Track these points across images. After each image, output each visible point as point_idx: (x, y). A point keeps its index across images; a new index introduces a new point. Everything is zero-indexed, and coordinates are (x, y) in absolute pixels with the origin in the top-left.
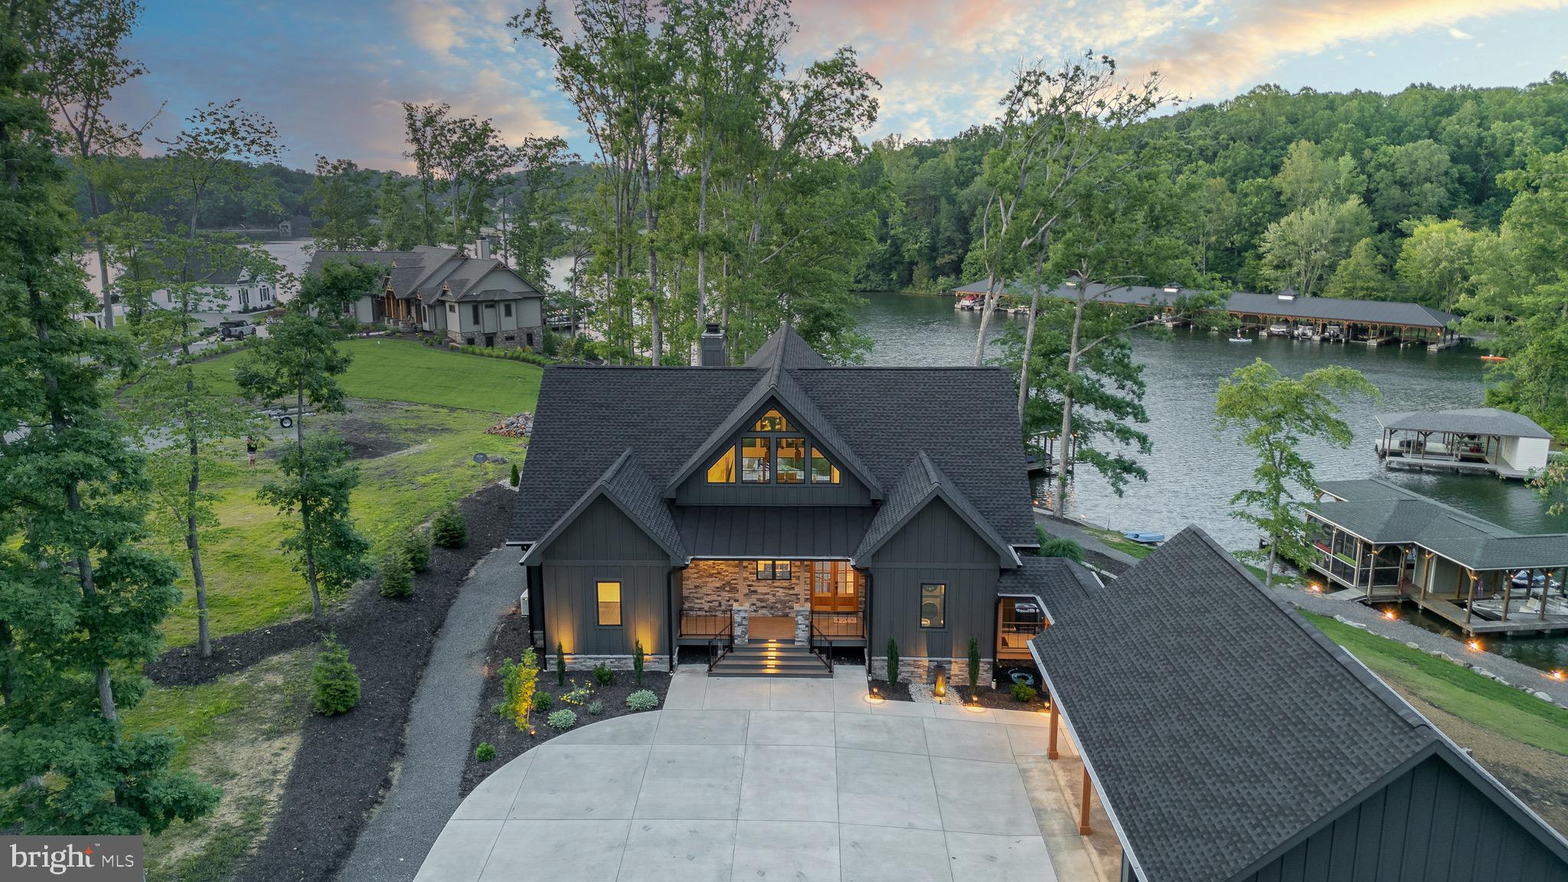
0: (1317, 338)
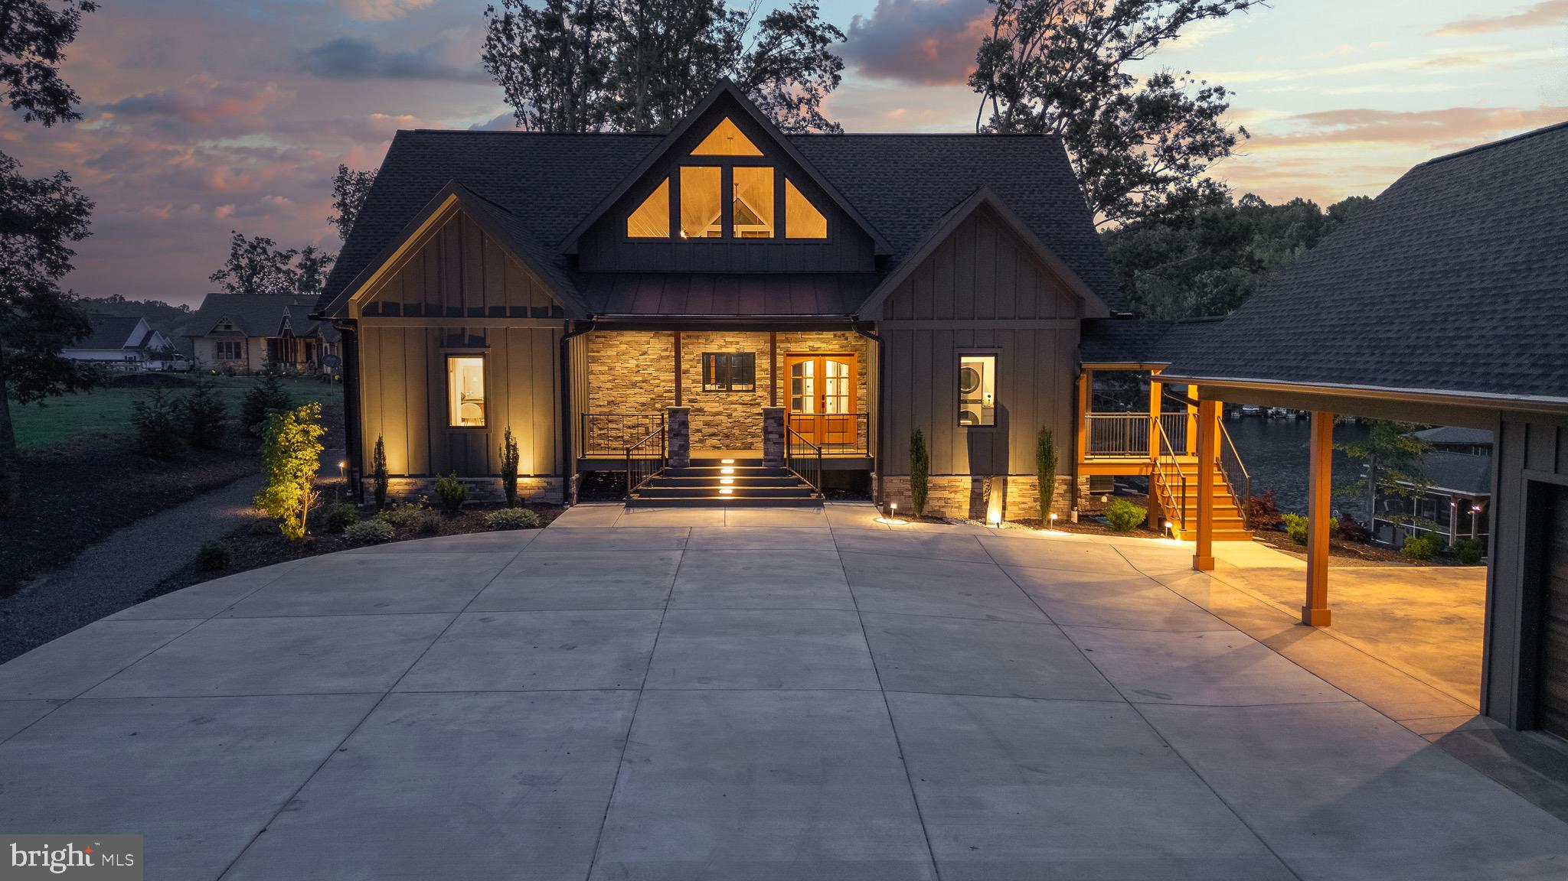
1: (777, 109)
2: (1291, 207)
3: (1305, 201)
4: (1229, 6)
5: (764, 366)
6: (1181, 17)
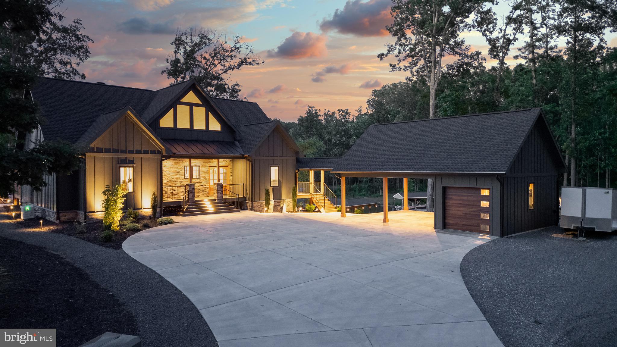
4: (254, 63)
5: (203, 170)
6: (241, 64)
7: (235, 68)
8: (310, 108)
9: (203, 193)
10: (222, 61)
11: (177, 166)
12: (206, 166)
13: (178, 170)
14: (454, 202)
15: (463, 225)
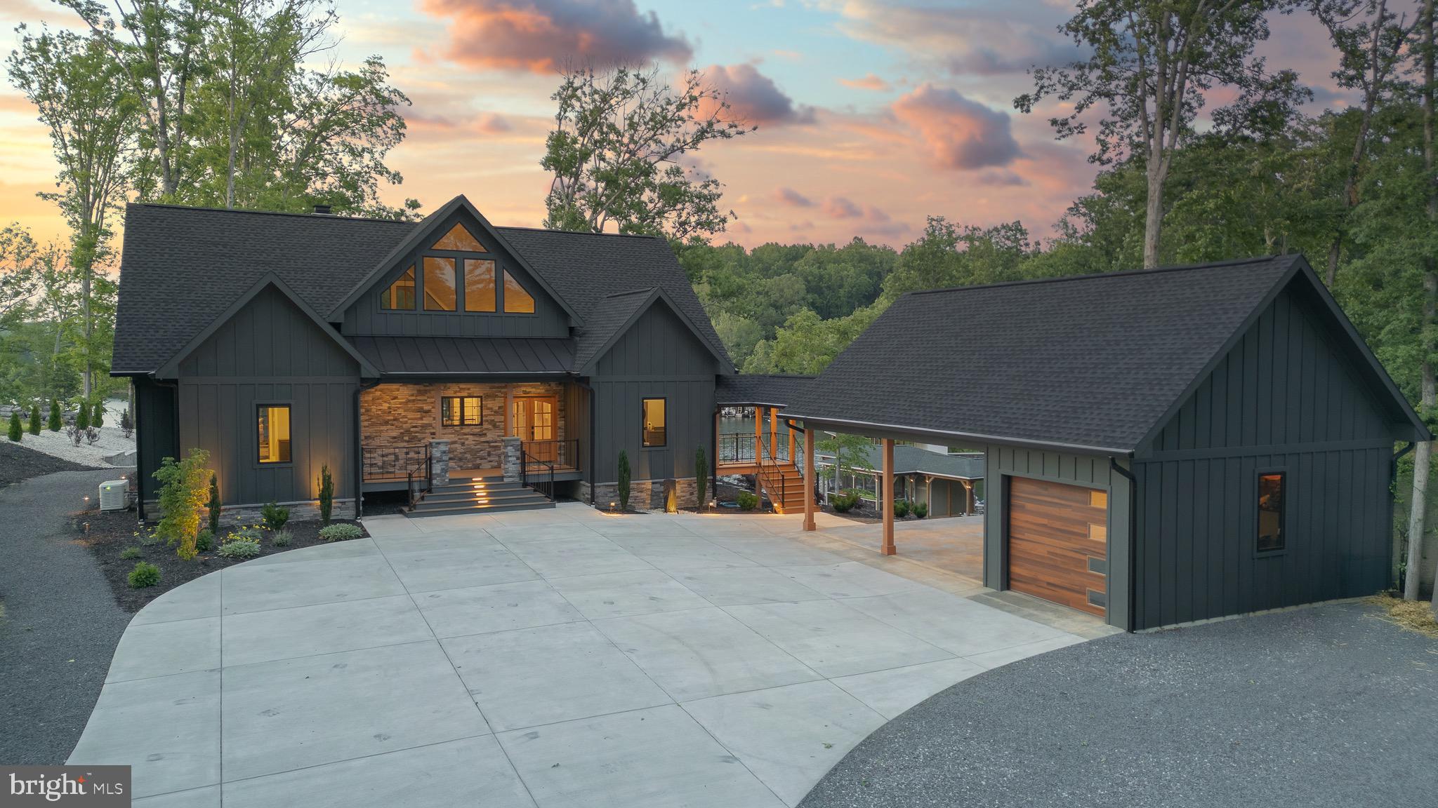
0: (739, 415)
1: (341, 155)
2: (726, 248)
3: (735, 244)
4: (733, 131)
5: (489, 406)
6: (701, 135)
7: (686, 147)
8: (934, 223)
9: (489, 459)
10: (660, 131)
11: (426, 398)
12: (496, 396)
13: (426, 408)
14: (1030, 518)
15: (1049, 584)
